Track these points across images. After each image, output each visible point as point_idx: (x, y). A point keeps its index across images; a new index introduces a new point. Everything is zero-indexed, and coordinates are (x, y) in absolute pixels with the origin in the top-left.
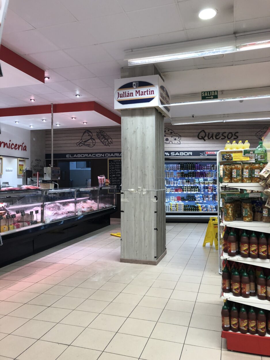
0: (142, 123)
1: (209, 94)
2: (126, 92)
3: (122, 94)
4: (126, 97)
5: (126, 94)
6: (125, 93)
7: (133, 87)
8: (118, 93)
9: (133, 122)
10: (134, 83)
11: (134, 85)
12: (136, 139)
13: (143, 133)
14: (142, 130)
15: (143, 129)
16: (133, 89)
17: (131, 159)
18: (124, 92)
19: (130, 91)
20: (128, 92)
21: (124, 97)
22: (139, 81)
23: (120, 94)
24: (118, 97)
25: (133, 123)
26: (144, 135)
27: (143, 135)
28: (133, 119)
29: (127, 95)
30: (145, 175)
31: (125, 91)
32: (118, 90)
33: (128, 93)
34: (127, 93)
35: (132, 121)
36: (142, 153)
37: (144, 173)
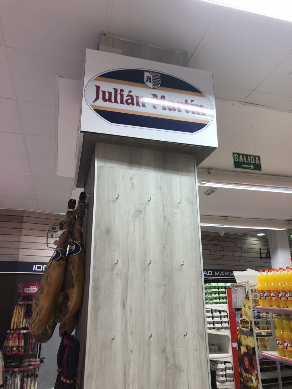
0: (160, 189)
1: (246, 160)
2: (122, 91)
3: (110, 94)
4: (122, 102)
5: (122, 96)
6: (119, 92)
7: (144, 83)
8: (98, 88)
9: (134, 182)
10: (146, 74)
11: (149, 78)
12: (144, 237)
13: (165, 218)
14: (161, 208)
15: (164, 205)
16: (143, 87)
17: (124, 306)
18: (116, 90)
19: (136, 90)
20: (130, 92)
21: (116, 101)
22: (161, 74)
23: (104, 93)
24: (97, 98)
25: (133, 184)
26: (169, 224)
27: (166, 224)
28: (132, 171)
29: (125, 98)
30: (177, 368)
31: (119, 87)
32: (95, 79)
33: (128, 96)
34: (125, 93)
35: (131, 178)
36: (165, 285)
37: (171, 361)
